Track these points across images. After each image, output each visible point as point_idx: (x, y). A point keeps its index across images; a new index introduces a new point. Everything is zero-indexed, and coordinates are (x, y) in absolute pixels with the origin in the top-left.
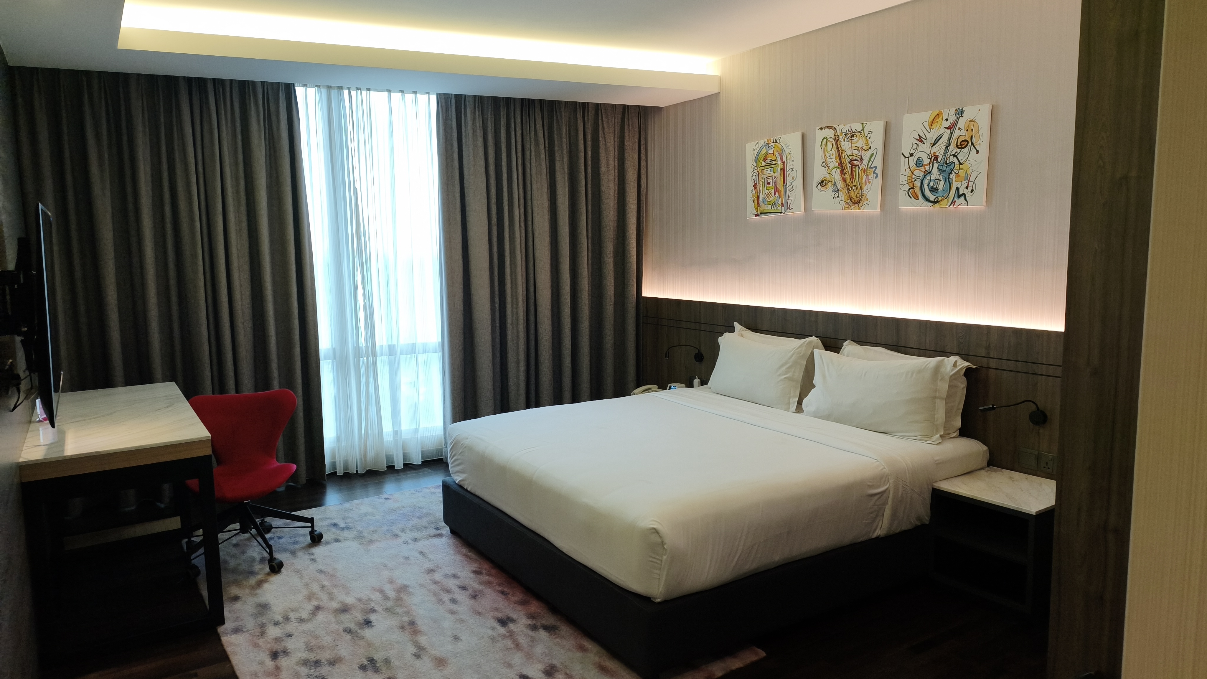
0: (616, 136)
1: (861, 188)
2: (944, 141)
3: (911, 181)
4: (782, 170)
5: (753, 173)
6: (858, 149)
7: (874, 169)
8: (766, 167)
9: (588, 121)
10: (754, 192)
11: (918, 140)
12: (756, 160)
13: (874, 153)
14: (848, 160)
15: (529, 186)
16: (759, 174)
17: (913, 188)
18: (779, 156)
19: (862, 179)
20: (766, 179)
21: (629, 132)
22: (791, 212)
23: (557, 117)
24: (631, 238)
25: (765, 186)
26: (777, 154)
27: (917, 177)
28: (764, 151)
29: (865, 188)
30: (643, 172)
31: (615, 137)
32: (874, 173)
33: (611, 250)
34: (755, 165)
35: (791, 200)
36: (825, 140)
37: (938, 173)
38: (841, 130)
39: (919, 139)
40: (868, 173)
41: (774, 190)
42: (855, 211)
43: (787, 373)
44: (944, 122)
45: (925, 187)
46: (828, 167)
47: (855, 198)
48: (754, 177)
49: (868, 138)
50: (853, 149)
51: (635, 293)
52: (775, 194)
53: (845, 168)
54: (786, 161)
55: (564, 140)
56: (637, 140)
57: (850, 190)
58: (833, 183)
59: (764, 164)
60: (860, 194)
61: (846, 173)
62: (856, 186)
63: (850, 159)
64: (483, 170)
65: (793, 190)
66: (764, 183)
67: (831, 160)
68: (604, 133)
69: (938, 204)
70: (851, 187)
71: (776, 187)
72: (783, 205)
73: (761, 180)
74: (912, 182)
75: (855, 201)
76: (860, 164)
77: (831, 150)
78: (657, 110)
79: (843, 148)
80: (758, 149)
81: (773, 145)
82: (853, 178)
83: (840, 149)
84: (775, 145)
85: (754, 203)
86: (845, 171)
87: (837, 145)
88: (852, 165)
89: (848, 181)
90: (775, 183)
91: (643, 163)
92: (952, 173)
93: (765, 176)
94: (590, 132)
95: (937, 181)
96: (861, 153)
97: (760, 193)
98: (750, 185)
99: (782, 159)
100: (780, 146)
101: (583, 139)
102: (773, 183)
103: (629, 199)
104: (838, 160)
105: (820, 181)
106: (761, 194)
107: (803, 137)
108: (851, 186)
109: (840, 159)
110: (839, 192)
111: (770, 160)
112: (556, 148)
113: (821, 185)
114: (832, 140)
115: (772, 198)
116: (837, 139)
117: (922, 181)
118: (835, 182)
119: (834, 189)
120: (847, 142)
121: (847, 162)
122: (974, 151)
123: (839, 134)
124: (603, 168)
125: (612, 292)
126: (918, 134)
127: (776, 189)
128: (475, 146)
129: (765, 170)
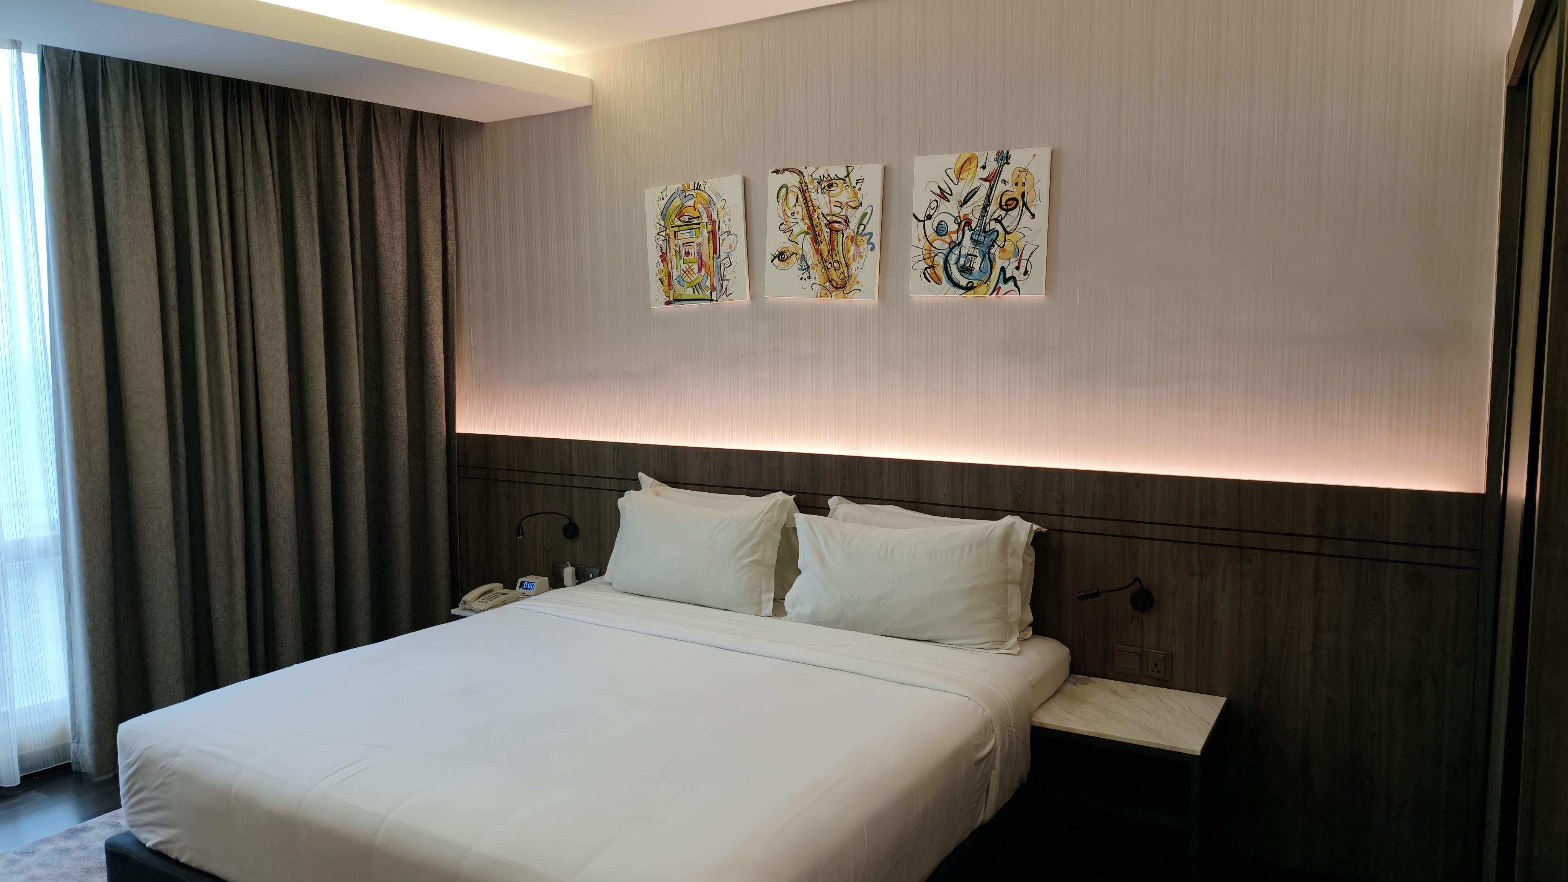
0: (402, 165)
1: (847, 265)
2: (980, 197)
3: (928, 256)
4: (711, 234)
5: (659, 236)
6: (840, 205)
7: (868, 237)
8: (681, 228)
9: (352, 133)
10: (662, 267)
11: (938, 195)
12: (664, 216)
13: (867, 213)
14: (824, 222)
15: (242, 239)
16: (669, 238)
17: (932, 267)
18: (705, 211)
19: (849, 251)
20: (682, 246)
21: (425, 159)
22: (729, 300)
23: (294, 122)
24: (435, 335)
25: (680, 258)
26: (700, 207)
27: (939, 251)
28: (677, 202)
29: (853, 266)
30: (450, 227)
31: (400, 166)
32: (868, 242)
33: (402, 356)
34: (663, 223)
35: (729, 280)
36: (784, 190)
37: (972, 246)
38: (811, 176)
39: (940, 194)
40: (858, 243)
41: (697, 264)
42: (837, 300)
43: (753, 553)
44: (980, 170)
45: (952, 266)
46: (790, 232)
47: (838, 280)
48: (661, 242)
49: (856, 189)
50: (832, 205)
51: (445, 428)
52: (699, 271)
53: (819, 235)
54: (717, 220)
55: (310, 162)
56: (438, 174)
57: (829, 267)
58: (799, 256)
59: (679, 223)
60: (846, 275)
61: (821, 241)
62: (838, 262)
63: (828, 221)
64: (147, 205)
65: (731, 265)
66: (680, 253)
67: (795, 221)
68: (381, 158)
69: (972, 291)
70: (830, 263)
71: (702, 259)
72: (713, 288)
73: (674, 247)
74: (930, 257)
75: (837, 284)
76: (845, 228)
77: (795, 206)
78: (474, 127)
79: (816, 203)
80: (666, 199)
81: (694, 194)
82: (833, 249)
83: (810, 204)
84: (697, 193)
85: (662, 284)
86: (819, 239)
87: (805, 199)
88: (831, 230)
89: (825, 254)
90: (700, 253)
91: (450, 213)
92: (994, 246)
93: (680, 242)
94: (356, 152)
95: (970, 257)
96: (846, 212)
97: (672, 269)
98: (654, 255)
99: (709, 216)
100: (705, 195)
101: (343, 163)
102: (696, 254)
103: (429, 271)
104: (807, 221)
105: (777, 253)
106: (674, 270)
107: (745, 182)
108: (830, 261)
109: (811, 219)
110: (811, 270)
111: (688, 217)
112: (295, 176)
113: (779, 259)
114: (797, 190)
115: (695, 276)
116: (805, 188)
117: (947, 257)
118: (803, 255)
119: (802, 266)
120: (822, 194)
121: (823, 225)
122: (1027, 214)
123: (807, 181)
124: (381, 216)
125: (405, 428)
126: (939, 187)
127: (702, 263)
128: (129, 159)
129: (681, 232)
